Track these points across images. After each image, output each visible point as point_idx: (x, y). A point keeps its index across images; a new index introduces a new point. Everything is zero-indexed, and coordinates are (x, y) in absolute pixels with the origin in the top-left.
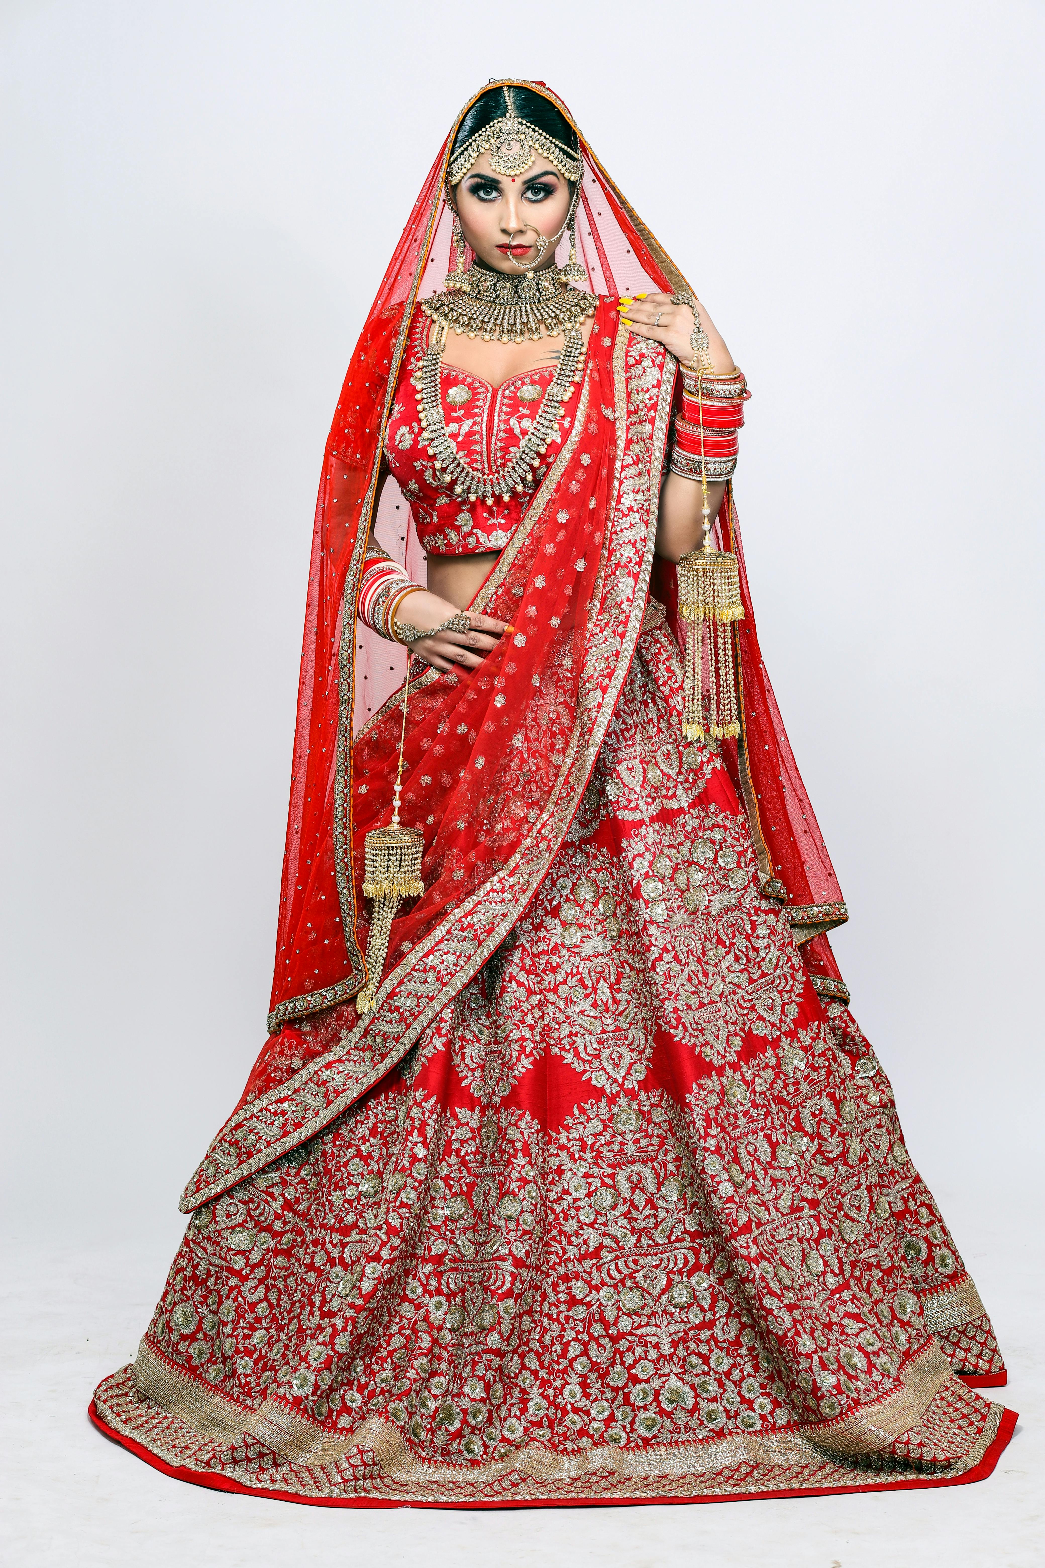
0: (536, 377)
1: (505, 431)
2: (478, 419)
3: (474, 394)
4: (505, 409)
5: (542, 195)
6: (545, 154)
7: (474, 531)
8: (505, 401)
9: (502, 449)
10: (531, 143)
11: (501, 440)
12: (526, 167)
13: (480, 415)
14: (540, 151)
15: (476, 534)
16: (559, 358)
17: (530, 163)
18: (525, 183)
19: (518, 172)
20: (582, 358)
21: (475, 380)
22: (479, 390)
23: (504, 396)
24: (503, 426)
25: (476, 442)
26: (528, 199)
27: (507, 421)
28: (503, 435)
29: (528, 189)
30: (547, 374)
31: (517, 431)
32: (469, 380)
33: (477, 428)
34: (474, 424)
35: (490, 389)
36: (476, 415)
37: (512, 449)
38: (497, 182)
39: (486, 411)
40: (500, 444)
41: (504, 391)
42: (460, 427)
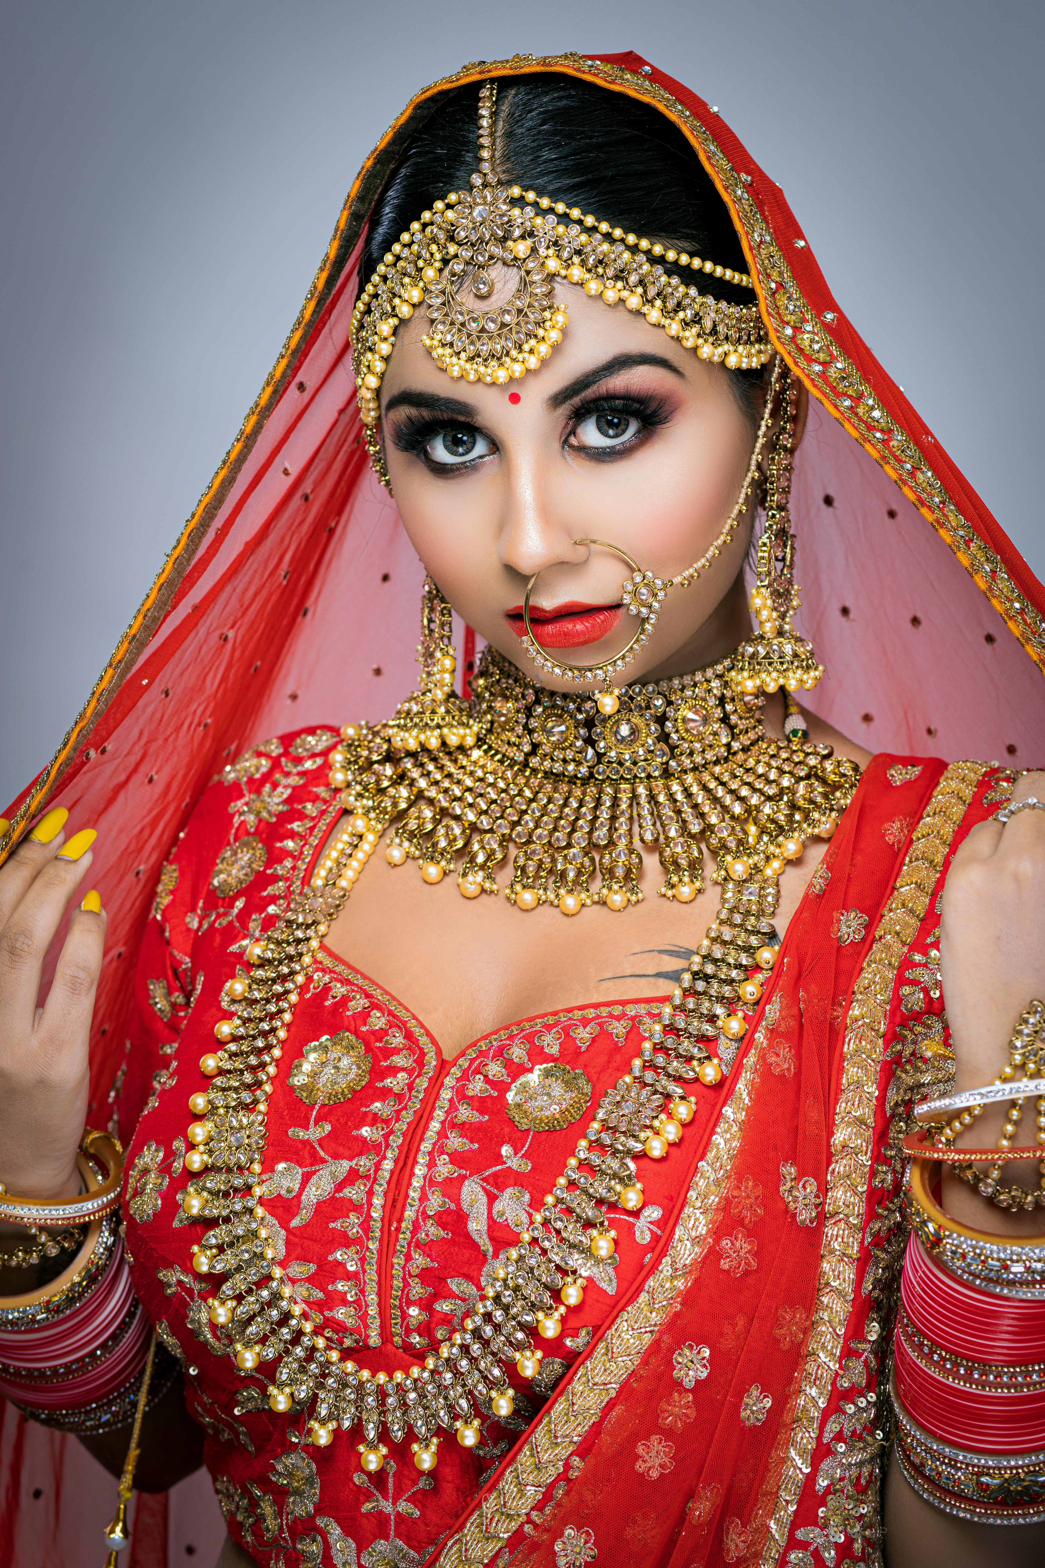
0: (583, 1035)
1: (441, 1219)
2: (364, 1163)
3: (378, 1073)
4: (456, 1142)
5: (633, 427)
6: (611, 295)
7: (321, 1522)
8: (465, 1113)
9: (425, 1275)
10: (553, 265)
11: (426, 1248)
12: (543, 349)
13: (377, 1149)
14: (594, 286)
15: (324, 1534)
16: (675, 976)
17: (554, 335)
18: (558, 399)
19: (518, 369)
20: (750, 990)
21: (396, 1022)
22: (399, 1060)
23: (461, 1094)
24: (435, 1202)
25: (345, 1241)
26: (583, 450)
27: (452, 1187)
28: (432, 1231)
29: (579, 415)
30: (618, 1029)
31: (477, 1227)
32: (378, 1021)
33: (354, 1193)
34: (353, 1176)
35: (431, 1061)
36: (364, 1147)
37: (455, 1285)
38: (465, 409)
39: (396, 1141)
40: (420, 1260)
41: (465, 1076)
42: (306, 1179)
